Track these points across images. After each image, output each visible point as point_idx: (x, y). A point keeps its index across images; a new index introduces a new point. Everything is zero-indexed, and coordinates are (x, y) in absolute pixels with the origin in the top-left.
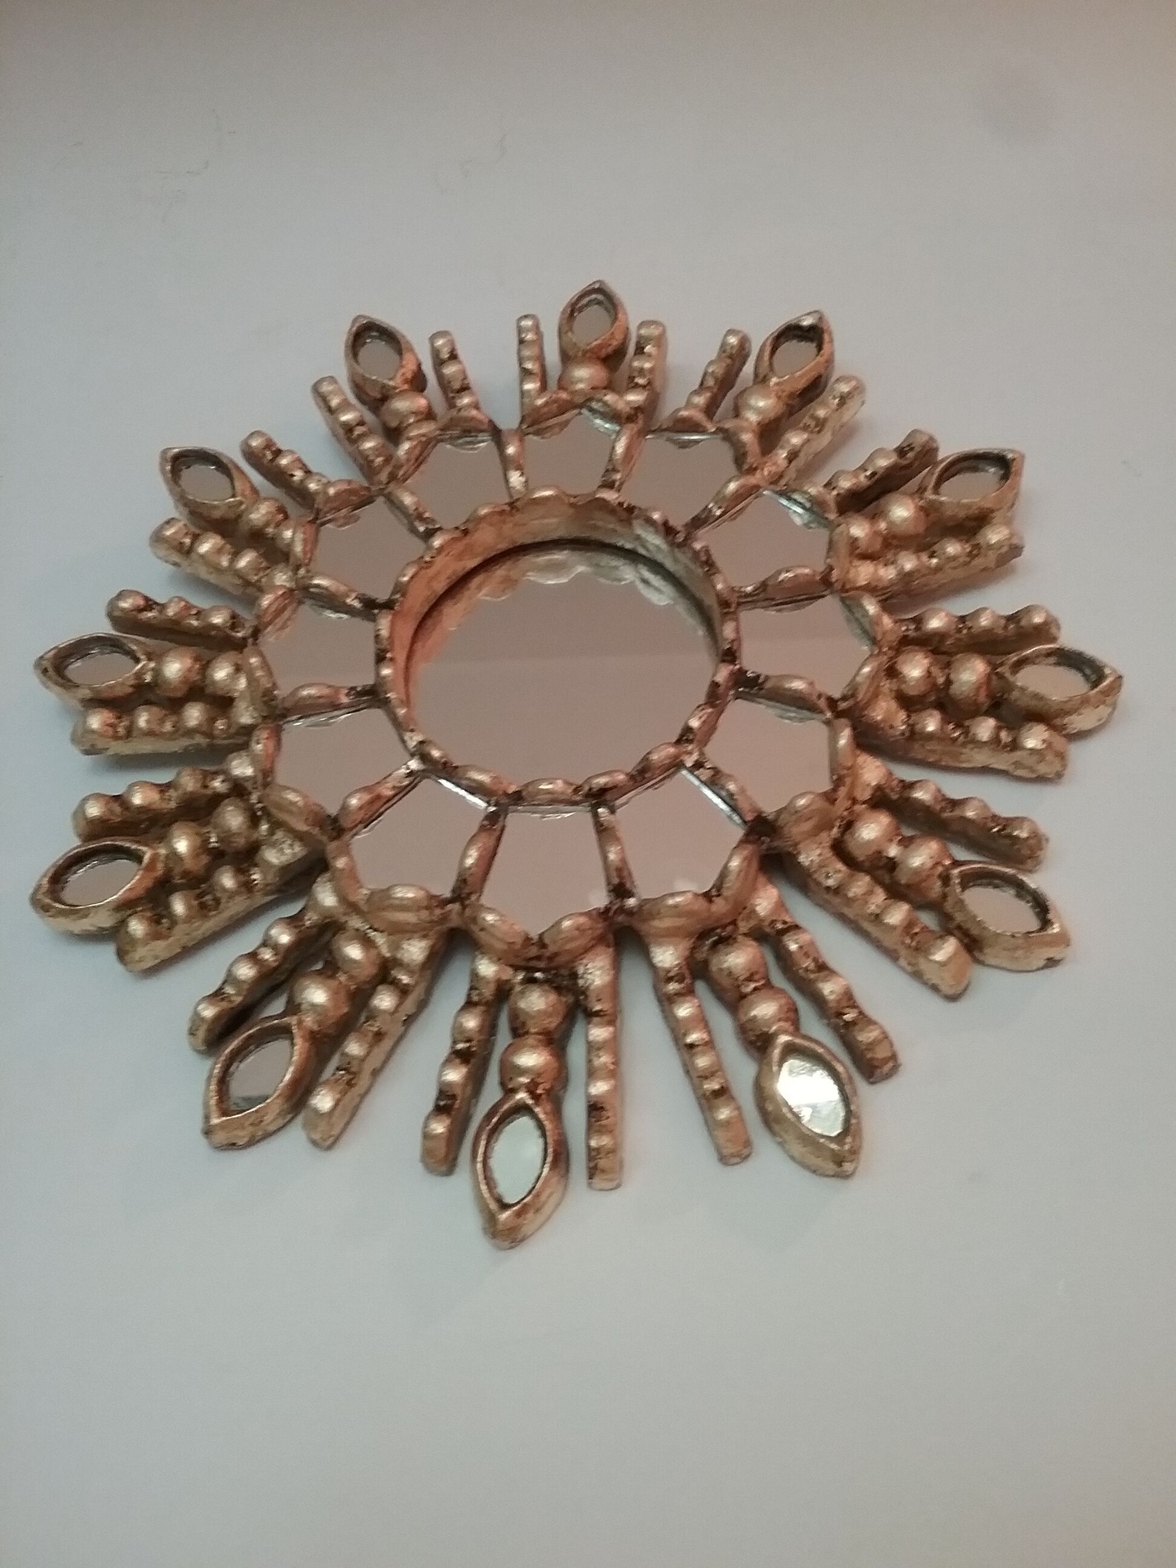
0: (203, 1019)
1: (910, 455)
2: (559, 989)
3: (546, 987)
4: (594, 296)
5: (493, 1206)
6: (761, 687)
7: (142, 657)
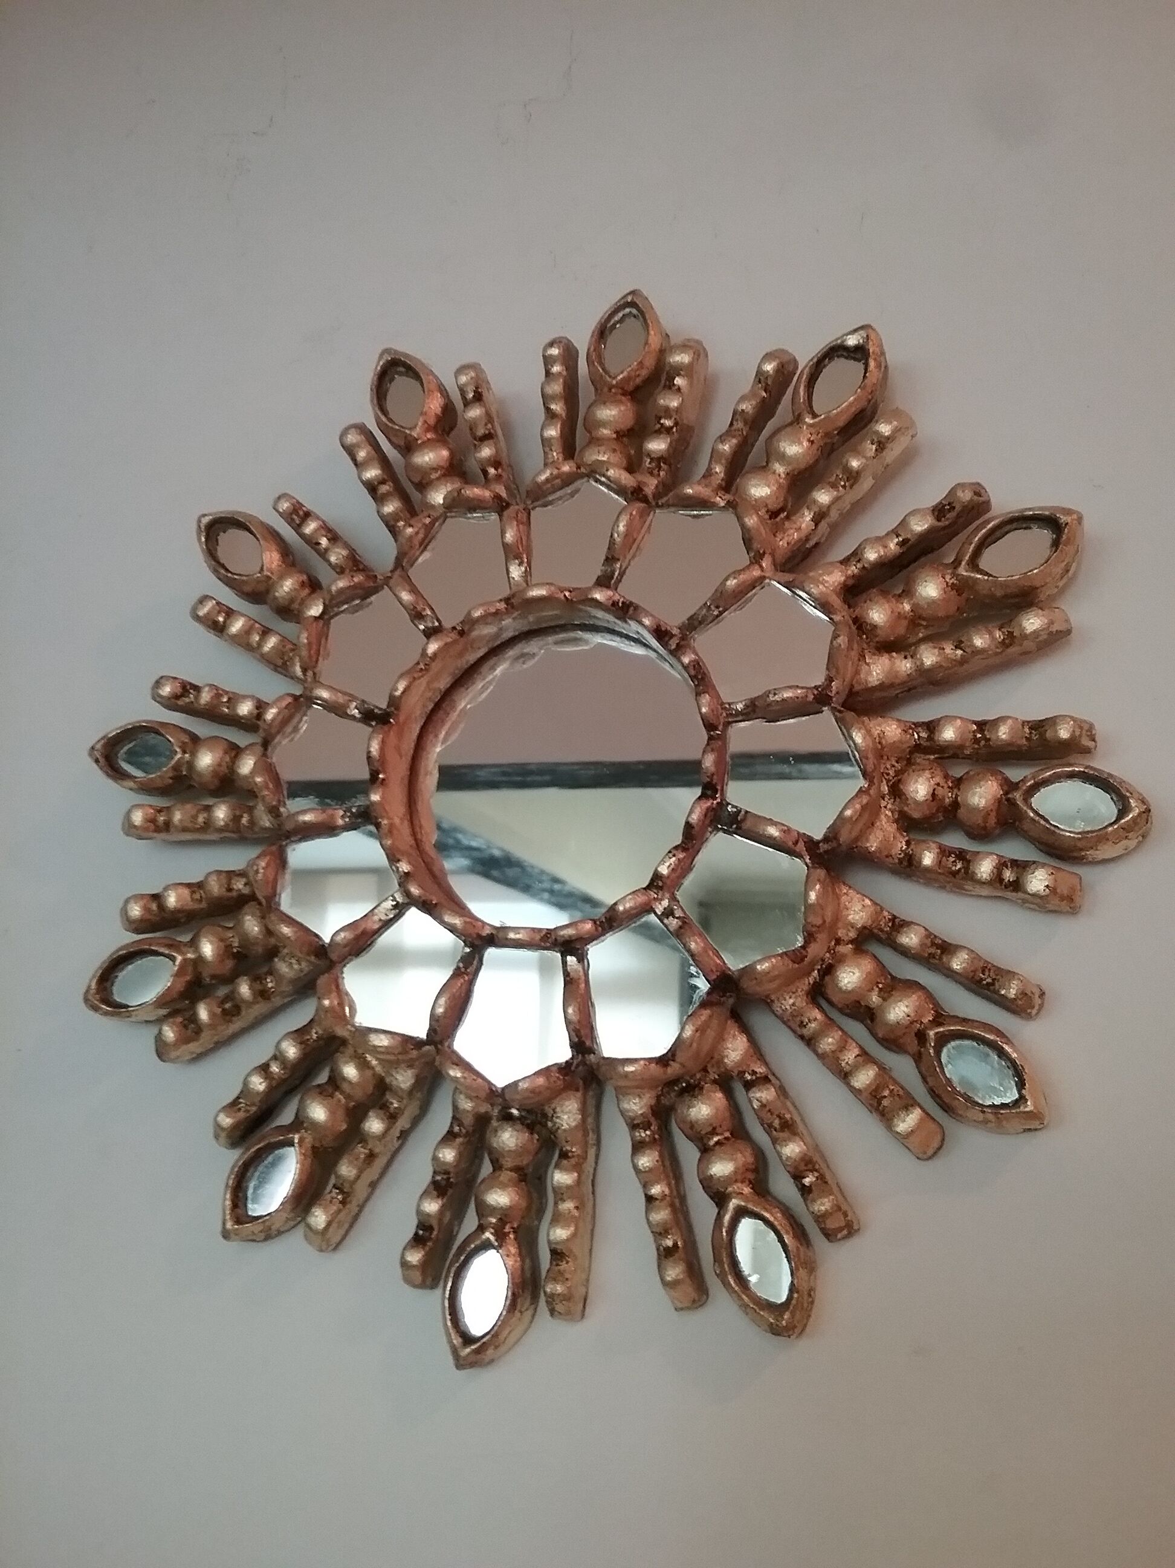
0: (223, 1129)
1: (951, 515)
2: (531, 1128)
3: (519, 1126)
4: (627, 310)
5: (457, 1341)
6: (739, 823)
7: (178, 750)
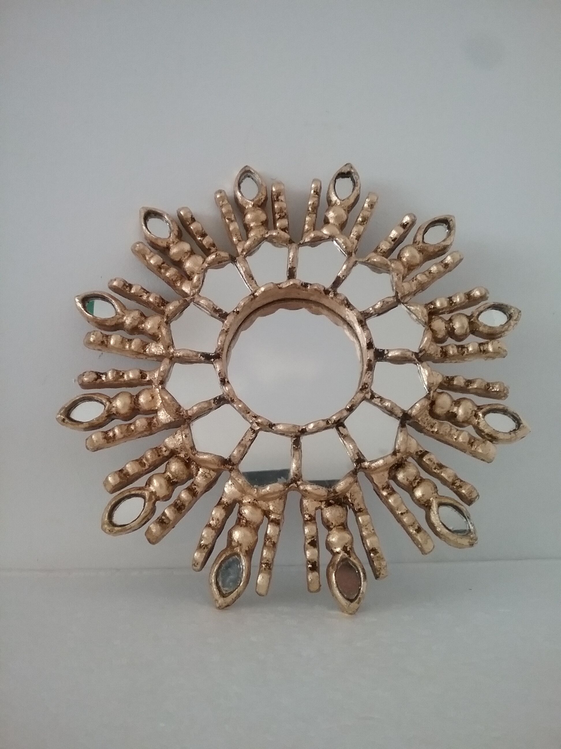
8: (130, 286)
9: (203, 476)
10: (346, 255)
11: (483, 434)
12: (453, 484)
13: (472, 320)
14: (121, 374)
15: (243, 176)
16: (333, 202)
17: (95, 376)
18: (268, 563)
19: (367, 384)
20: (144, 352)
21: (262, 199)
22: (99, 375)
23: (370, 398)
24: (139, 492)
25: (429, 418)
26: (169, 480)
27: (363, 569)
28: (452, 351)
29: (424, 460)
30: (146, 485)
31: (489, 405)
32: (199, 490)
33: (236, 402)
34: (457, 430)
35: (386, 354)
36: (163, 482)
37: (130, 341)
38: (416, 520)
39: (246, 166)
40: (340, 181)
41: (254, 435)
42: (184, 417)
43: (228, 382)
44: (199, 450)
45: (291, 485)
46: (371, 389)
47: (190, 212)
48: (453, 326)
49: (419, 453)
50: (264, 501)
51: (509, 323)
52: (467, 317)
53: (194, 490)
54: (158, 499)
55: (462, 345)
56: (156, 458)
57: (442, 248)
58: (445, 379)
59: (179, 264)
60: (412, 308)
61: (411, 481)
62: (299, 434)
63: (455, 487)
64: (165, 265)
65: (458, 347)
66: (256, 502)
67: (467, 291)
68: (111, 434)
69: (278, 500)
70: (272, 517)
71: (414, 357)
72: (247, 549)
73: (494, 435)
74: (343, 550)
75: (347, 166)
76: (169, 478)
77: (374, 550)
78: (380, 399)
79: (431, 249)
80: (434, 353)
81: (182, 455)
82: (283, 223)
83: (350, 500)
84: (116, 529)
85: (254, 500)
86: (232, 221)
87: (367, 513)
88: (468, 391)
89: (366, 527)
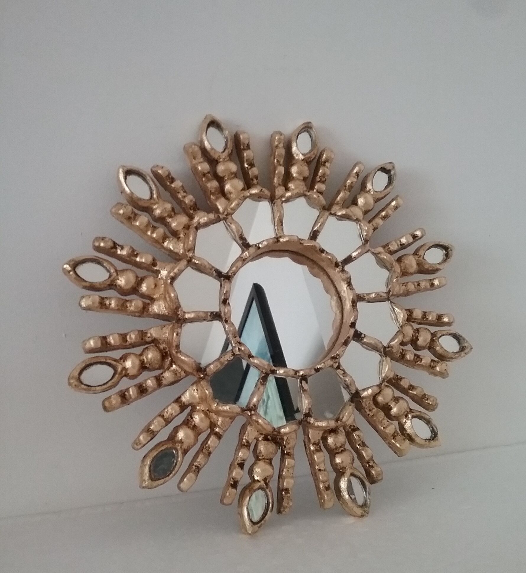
3: (272, 443)
8: (172, 180)
9: (173, 372)
10: (363, 241)
11: (405, 432)
12: (368, 462)
13: (434, 338)
14: (135, 253)
15: (304, 130)
16: (368, 189)
17: (112, 245)
18: (199, 467)
19: (339, 355)
20: (162, 242)
21: (312, 157)
22: (115, 246)
23: (336, 368)
24: (113, 362)
25: (371, 403)
26: (142, 363)
27: (273, 502)
28: (409, 357)
29: (354, 435)
30: (121, 359)
31: (419, 412)
32: (164, 382)
33: (228, 323)
34: (388, 421)
35: (362, 338)
36: (137, 362)
37: (154, 228)
38: (328, 480)
39: (310, 122)
40: (380, 173)
41: (232, 357)
42: (180, 316)
43: (229, 303)
44: (183, 351)
45: (246, 412)
46: (339, 361)
47: (249, 139)
48: (418, 336)
49: (352, 427)
50: (216, 415)
51: (460, 353)
52: (432, 334)
53: (160, 381)
54: (126, 375)
55: (418, 355)
56: (139, 339)
57: (436, 269)
58: (395, 376)
59: (221, 180)
60: (396, 309)
61: (337, 447)
62: (270, 372)
63: (368, 465)
64: (209, 175)
65: (415, 355)
66: (209, 413)
67: (440, 313)
68: (107, 302)
69: (228, 419)
70: (217, 430)
71: (382, 350)
72: (186, 448)
73: (413, 437)
74: (264, 481)
75: (391, 164)
76: (144, 362)
77: (287, 490)
78: (343, 372)
79: (426, 267)
80: (396, 352)
81: (162, 347)
82: (322, 187)
83: (285, 442)
84: (83, 386)
85: (208, 410)
86: (280, 165)
87: (294, 459)
88: (407, 393)
89: (289, 469)
